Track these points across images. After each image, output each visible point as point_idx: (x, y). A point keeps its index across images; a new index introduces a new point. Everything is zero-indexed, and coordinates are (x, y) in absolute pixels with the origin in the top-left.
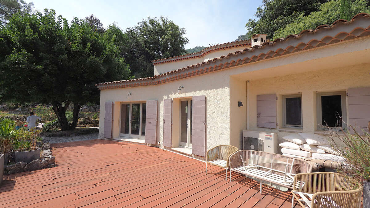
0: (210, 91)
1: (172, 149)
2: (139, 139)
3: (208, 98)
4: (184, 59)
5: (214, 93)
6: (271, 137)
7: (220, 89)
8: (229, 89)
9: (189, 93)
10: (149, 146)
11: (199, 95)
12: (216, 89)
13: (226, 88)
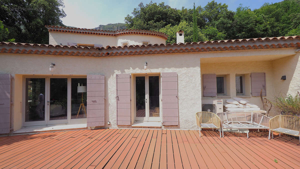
0: (180, 69)
1: (132, 126)
2: (66, 124)
3: (179, 75)
4: (97, 34)
5: (186, 71)
6: (221, 102)
7: (191, 68)
8: (200, 68)
9: (156, 69)
10: (92, 129)
11: (167, 72)
12: (187, 67)
13: (198, 67)
